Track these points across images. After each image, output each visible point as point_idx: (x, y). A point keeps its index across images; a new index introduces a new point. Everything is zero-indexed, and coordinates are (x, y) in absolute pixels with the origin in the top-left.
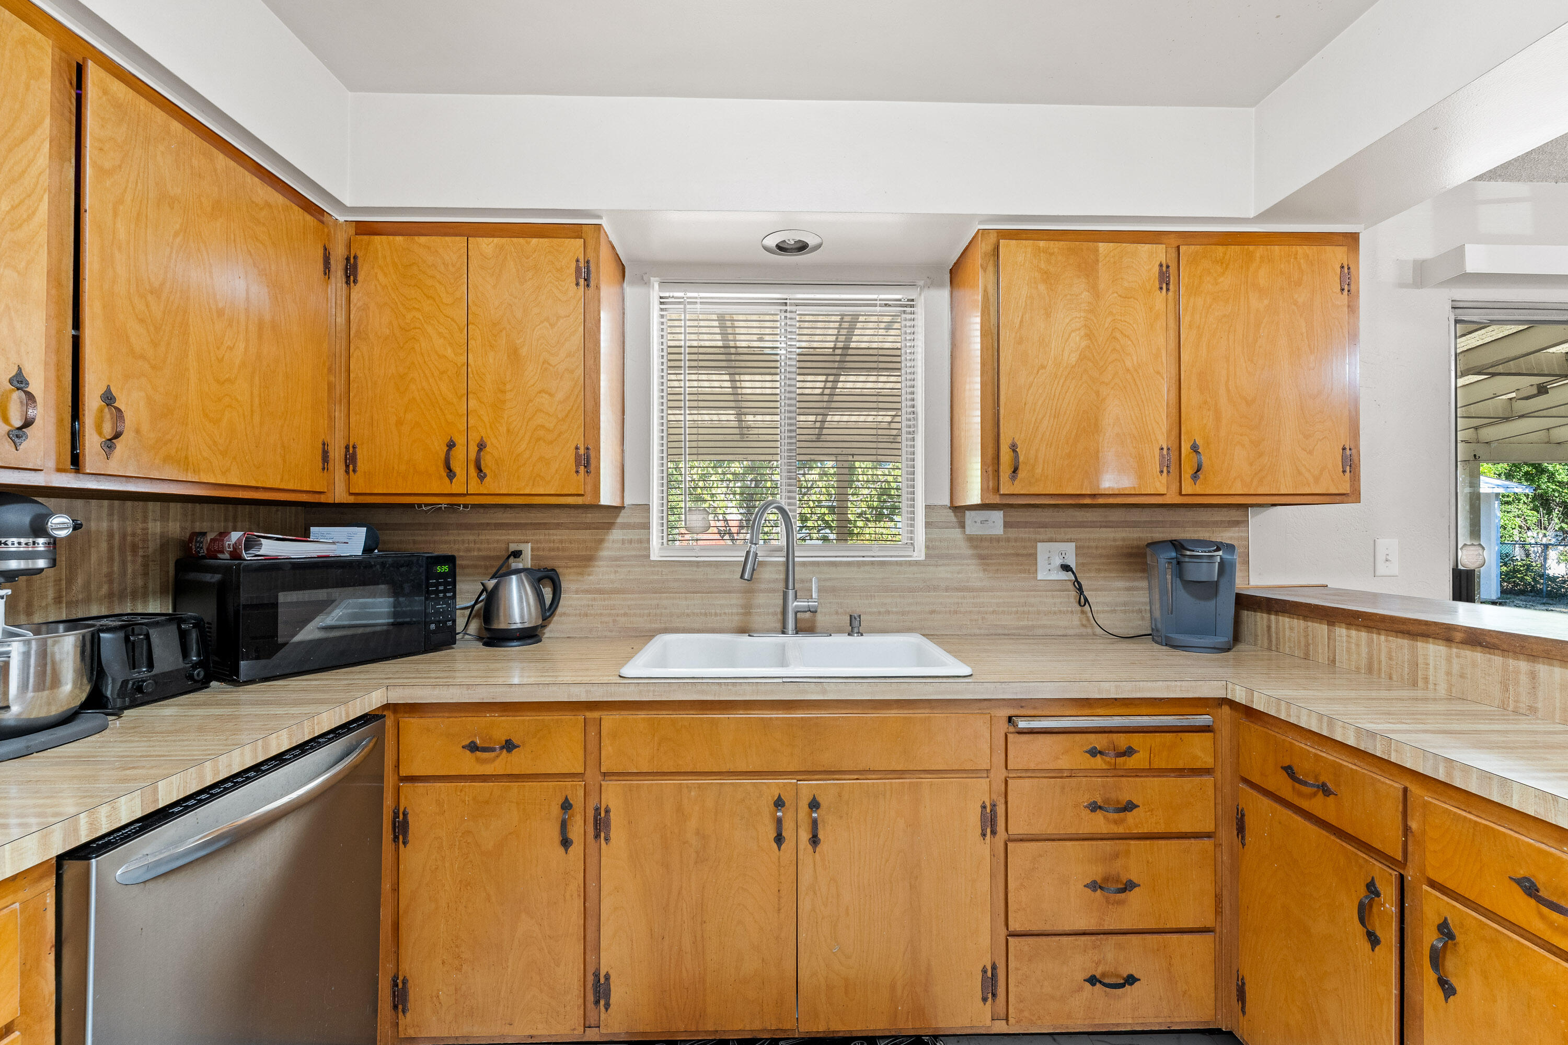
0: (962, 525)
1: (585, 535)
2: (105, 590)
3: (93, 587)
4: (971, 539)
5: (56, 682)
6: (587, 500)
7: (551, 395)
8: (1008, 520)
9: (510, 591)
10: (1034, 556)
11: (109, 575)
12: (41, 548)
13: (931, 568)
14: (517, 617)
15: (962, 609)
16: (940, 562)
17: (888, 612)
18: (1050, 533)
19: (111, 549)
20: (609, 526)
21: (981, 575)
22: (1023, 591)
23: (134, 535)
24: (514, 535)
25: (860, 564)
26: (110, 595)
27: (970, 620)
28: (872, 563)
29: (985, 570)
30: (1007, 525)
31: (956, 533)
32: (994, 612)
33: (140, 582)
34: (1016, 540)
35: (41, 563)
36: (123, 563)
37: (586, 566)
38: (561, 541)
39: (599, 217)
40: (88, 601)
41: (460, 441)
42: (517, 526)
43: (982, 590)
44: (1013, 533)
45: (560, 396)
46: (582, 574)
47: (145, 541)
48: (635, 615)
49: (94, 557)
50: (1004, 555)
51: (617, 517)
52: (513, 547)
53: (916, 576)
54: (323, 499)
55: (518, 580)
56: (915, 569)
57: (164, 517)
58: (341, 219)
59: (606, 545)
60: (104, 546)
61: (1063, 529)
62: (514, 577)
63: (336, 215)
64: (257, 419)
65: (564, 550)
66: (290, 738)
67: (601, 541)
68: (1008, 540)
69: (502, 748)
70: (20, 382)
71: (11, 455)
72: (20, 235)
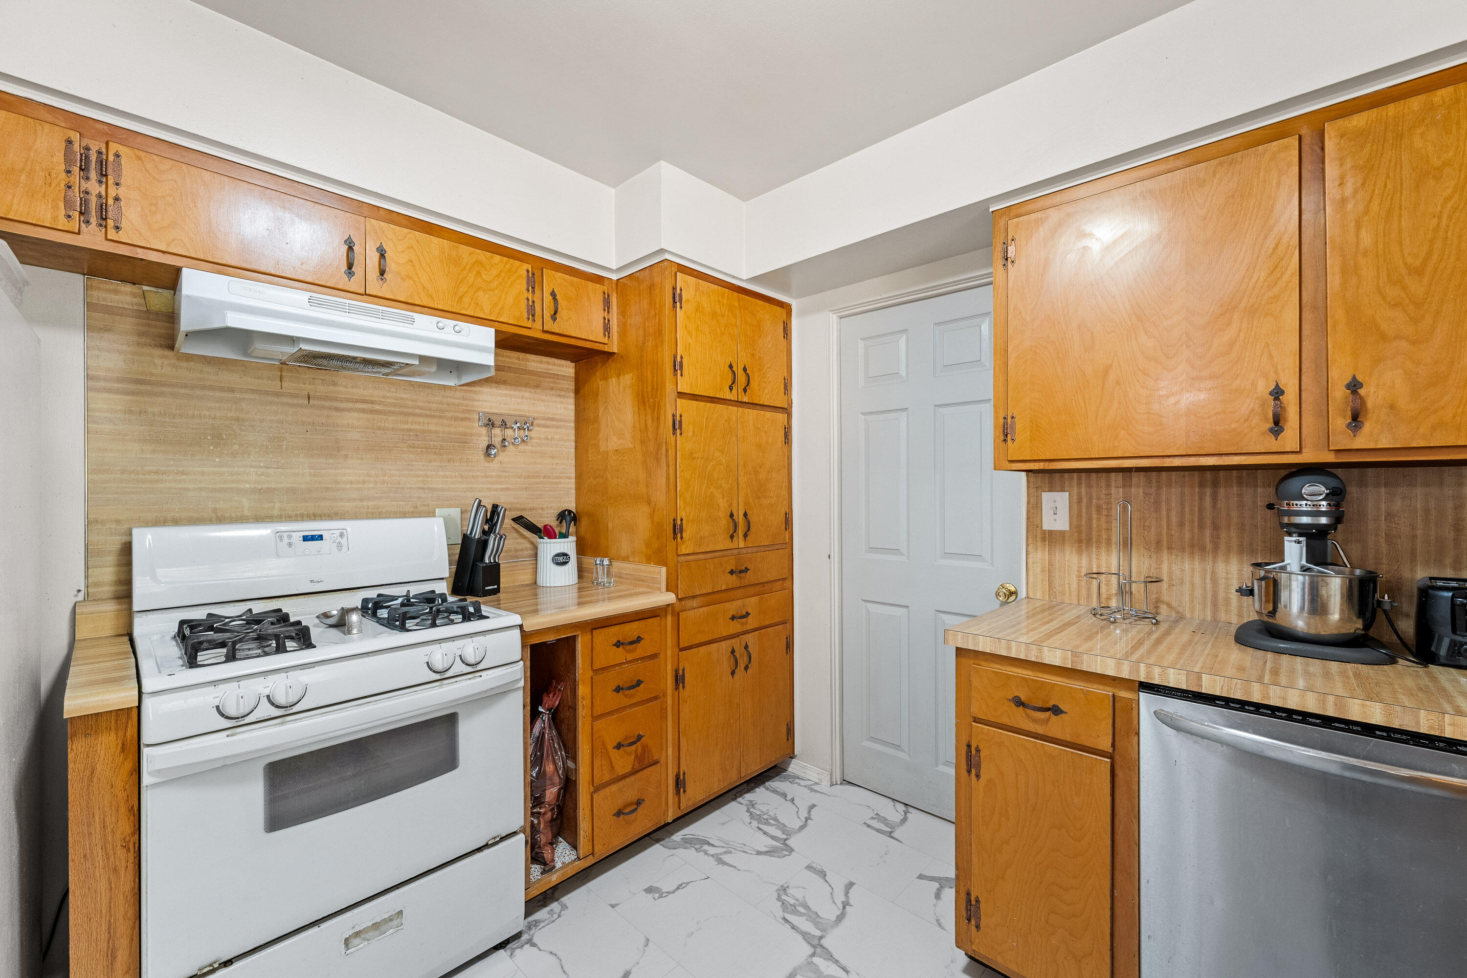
70: (1277, 393)
71: (1272, 444)
72: (1276, 290)
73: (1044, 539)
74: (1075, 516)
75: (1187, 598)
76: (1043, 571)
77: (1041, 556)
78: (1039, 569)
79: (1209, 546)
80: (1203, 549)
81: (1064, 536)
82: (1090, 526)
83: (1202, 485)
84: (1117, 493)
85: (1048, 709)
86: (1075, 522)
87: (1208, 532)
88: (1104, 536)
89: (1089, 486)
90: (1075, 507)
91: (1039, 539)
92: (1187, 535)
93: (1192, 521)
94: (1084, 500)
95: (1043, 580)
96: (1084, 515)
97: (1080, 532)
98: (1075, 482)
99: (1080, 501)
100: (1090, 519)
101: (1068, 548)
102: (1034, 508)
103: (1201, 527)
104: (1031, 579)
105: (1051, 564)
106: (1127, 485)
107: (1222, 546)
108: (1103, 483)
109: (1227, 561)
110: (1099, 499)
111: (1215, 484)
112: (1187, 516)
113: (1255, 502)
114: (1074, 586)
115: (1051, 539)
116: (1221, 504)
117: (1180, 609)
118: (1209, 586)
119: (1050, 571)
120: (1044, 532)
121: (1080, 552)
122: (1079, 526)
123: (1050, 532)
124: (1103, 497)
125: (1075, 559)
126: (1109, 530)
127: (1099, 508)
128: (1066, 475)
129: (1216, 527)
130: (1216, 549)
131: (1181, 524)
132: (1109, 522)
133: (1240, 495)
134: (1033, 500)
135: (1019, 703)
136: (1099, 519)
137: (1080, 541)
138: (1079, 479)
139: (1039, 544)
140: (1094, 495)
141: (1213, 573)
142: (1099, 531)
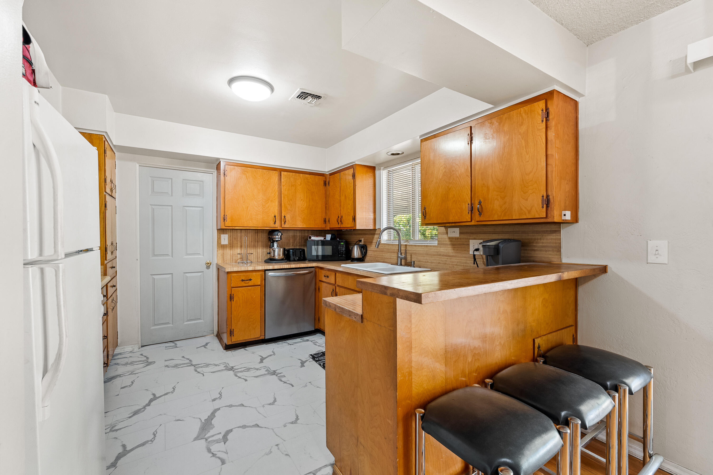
0: (447, 233)
1: (371, 236)
2: (299, 244)
3: (297, 244)
4: (450, 238)
5: (280, 255)
6: (354, 228)
7: (349, 204)
8: (461, 231)
9: (355, 248)
10: (469, 245)
11: (300, 242)
12: (280, 237)
13: (439, 248)
14: (356, 256)
15: (447, 263)
16: (442, 246)
17: (428, 262)
18: (475, 236)
19: (300, 238)
20: (374, 234)
21: (452, 251)
22: (465, 258)
23: (303, 236)
24: (361, 236)
25: (421, 246)
26: (300, 245)
27: (450, 267)
28: (424, 246)
29: (454, 249)
30: (460, 233)
31: (445, 236)
32: (456, 265)
33: (304, 244)
34: (463, 239)
35: (279, 239)
36: (302, 240)
37: (371, 244)
38: (367, 238)
39: (355, 162)
40: (296, 246)
41: (339, 216)
42: (361, 234)
43: (453, 256)
44: (463, 236)
45: (351, 205)
46: (370, 246)
47: (305, 237)
48: (379, 258)
49: (297, 239)
50: (459, 244)
51: (376, 232)
52: (361, 239)
53: (435, 250)
54: (325, 229)
55: (356, 247)
56: (435, 248)
57: (308, 233)
58: (328, 173)
59: (374, 239)
60: (299, 237)
61: (479, 235)
62: (356, 246)
63: (327, 173)
64: (309, 216)
65: (368, 240)
66: (295, 266)
67: (373, 238)
68: (461, 239)
69: (327, 277)
70: (275, 216)
71: (274, 226)
72: (275, 198)
73: (221, 247)
74: (230, 240)
75: (253, 258)
76: (221, 255)
77: (221, 251)
78: (220, 255)
79: (256, 246)
80: (255, 247)
81: (227, 246)
82: (233, 243)
83: (255, 233)
84: (239, 235)
85: (249, 280)
86: (229, 242)
87: (256, 243)
88: (236, 245)
89: (233, 233)
90: (229, 238)
91: (220, 247)
92: (253, 244)
93: (253, 241)
94: (232, 236)
95: (221, 258)
96: (231, 240)
97: (230, 245)
98: (229, 232)
99: (230, 237)
100: (233, 241)
101: (228, 249)
102: (219, 239)
103: (255, 242)
104: (218, 258)
105: (223, 253)
106: (241, 233)
107: (259, 246)
108: (236, 232)
109: (259, 249)
110: (235, 236)
111: (258, 233)
112: (253, 240)
113: (264, 236)
114: (229, 258)
115: (223, 247)
116: (259, 237)
117: (251, 260)
118: (256, 254)
119: (223, 255)
120: (221, 245)
121: (230, 249)
122: (230, 243)
123: (223, 245)
124: (236, 235)
125: (229, 251)
126: (237, 244)
127: (235, 238)
128: (227, 230)
129: (258, 242)
130: (258, 247)
131: (252, 242)
132: (237, 242)
133: (262, 235)
134: (219, 237)
135: (243, 280)
136: (235, 241)
137: (230, 247)
138: (230, 231)
139: (220, 248)
140: (234, 235)
141: (257, 251)
142: (235, 244)
